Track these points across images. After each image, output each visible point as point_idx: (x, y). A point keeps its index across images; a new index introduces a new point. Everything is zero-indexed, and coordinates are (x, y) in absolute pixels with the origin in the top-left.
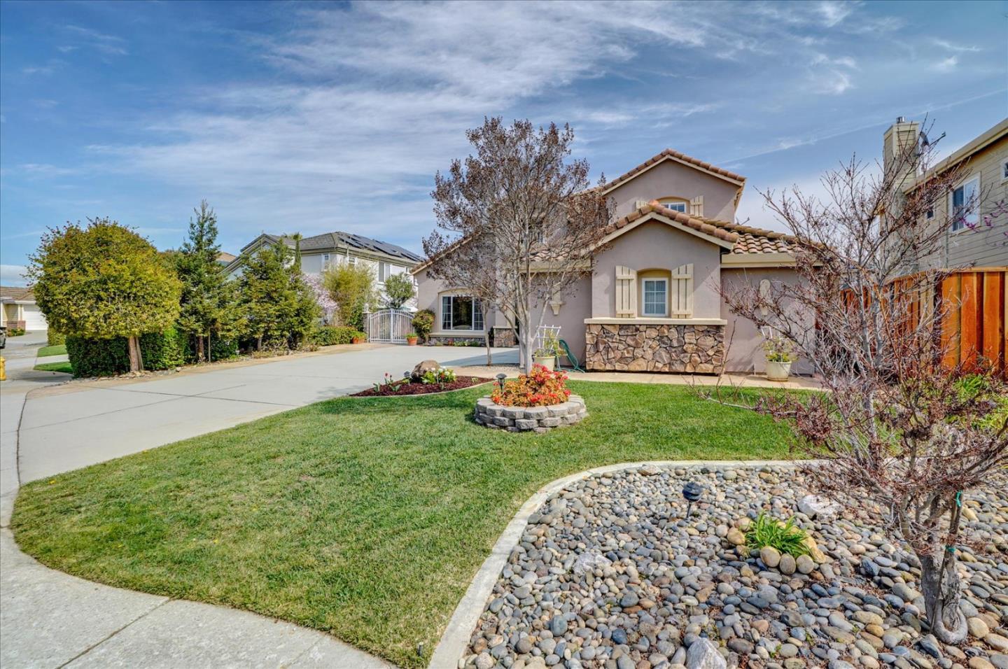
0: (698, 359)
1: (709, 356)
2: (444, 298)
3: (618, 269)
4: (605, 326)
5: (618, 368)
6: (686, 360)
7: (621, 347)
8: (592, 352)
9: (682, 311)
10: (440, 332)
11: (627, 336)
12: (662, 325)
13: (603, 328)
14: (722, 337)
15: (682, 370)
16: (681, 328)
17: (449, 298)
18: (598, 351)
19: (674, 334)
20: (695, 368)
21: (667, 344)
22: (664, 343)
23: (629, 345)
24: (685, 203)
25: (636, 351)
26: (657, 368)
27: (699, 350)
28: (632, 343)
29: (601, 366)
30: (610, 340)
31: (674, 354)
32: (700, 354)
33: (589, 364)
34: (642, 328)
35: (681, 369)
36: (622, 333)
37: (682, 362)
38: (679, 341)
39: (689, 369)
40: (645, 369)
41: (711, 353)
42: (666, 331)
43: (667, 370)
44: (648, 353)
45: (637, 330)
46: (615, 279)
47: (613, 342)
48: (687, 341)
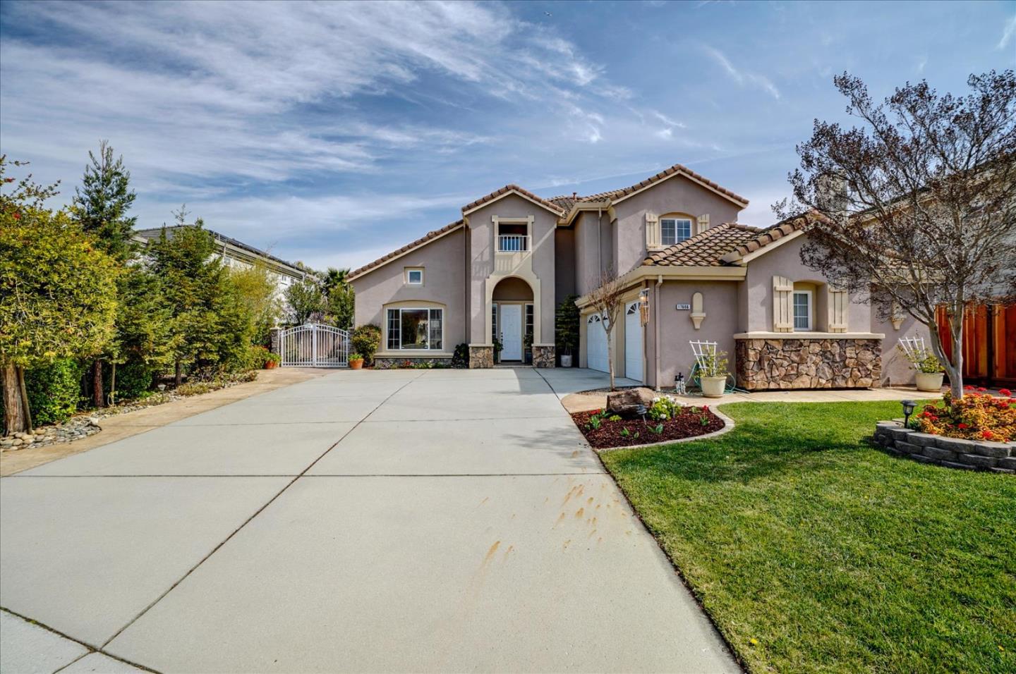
0: (859, 374)
1: (868, 370)
2: (389, 311)
3: (776, 280)
4: (769, 342)
5: (782, 386)
6: (847, 375)
7: (786, 363)
8: (755, 369)
9: (838, 325)
10: (386, 352)
11: (792, 351)
12: (825, 340)
13: (766, 343)
14: (880, 351)
15: (845, 386)
16: (843, 342)
17: (397, 311)
18: (761, 369)
19: (836, 349)
20: (855, 383)
21: (829, 359)
22: (826, 358)
23: (793, 362)
24: (690, 220)
25: (801, 367)
26: (821, 384)
27: (860, 364)
28: (796, 359)
29: (764, 385)
30: (775, 356)
31: (836, 369)
32: (861, 369)
33: (752, 384)
34: (806, 343)
35: (843, 384)
36: (787, 348)
37: (844, 377)
38: (840, 356)
39: (850, 384)
40: (809, 386)
41: (870, 367)
42: (829, 345)
43: (830, 385)
44: (812, 369)
45: (801, 345)
46: (772, 290)
47: (777, 358)
48: (848, 355)
